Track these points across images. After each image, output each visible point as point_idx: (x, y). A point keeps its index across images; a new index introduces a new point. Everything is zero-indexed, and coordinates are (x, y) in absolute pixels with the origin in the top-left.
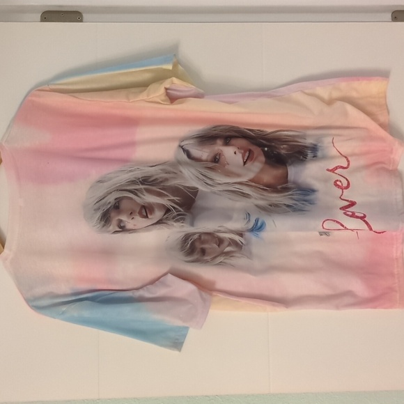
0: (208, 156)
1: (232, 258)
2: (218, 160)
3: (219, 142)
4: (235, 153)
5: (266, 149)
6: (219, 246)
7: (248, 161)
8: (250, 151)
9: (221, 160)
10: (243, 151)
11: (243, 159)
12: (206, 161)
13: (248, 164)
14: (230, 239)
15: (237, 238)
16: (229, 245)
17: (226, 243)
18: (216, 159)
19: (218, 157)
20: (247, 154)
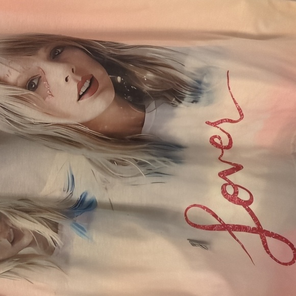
0: (19, 77)
1: (30, 267)
2: (36, 87)
3: (42, 53)
4: (66, 80)
5: (119, 79)
6: (13, 243)
7: (86, 95)
8: (92, 80)
9: (41, 87)
10: (80, 79)
11: (79, 91)
12: (15, 85)
13: (86, 100)
14: (35, 233)
15: (48, 233)
16: (32, 244)
17: (26, 240)
18: (32, 84)
19: (36, 82)
20: (87, 85)
